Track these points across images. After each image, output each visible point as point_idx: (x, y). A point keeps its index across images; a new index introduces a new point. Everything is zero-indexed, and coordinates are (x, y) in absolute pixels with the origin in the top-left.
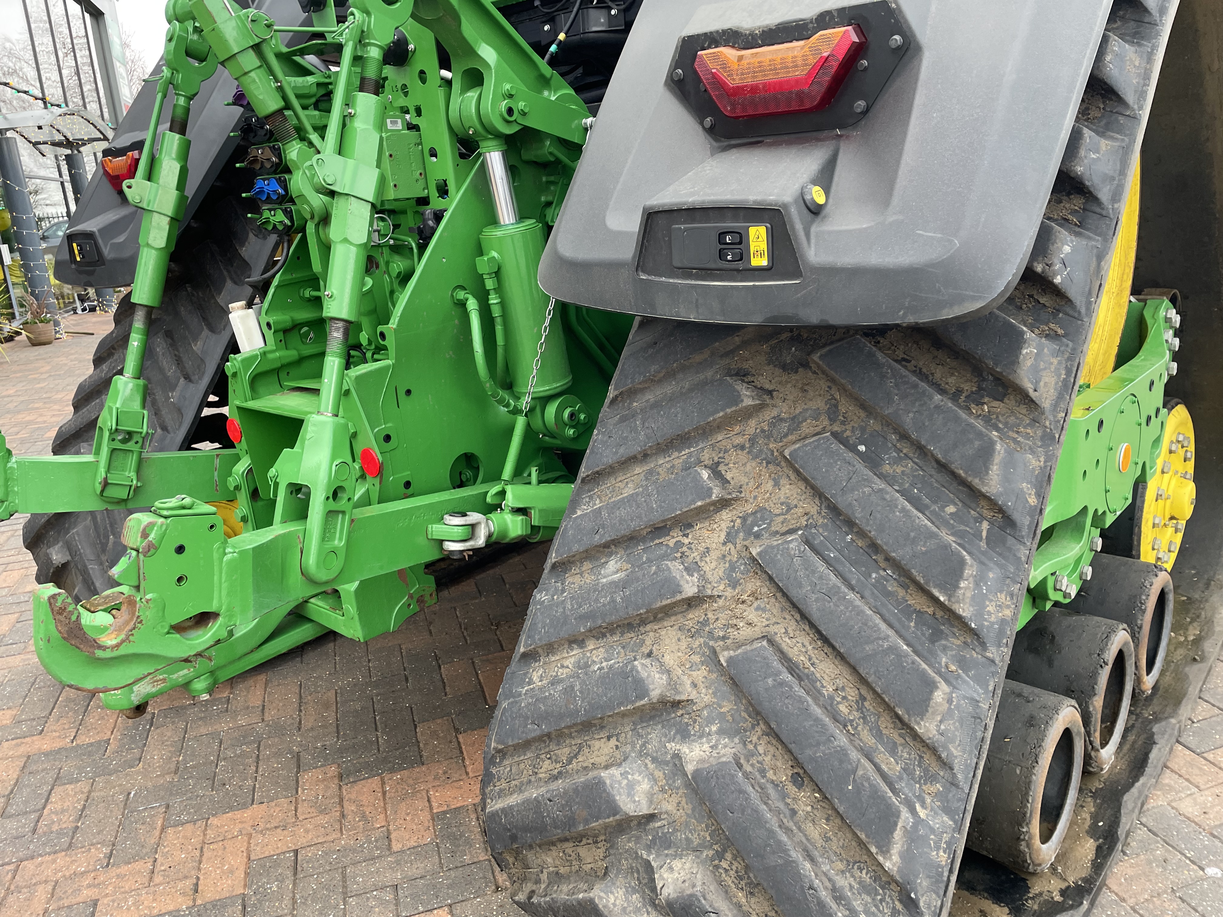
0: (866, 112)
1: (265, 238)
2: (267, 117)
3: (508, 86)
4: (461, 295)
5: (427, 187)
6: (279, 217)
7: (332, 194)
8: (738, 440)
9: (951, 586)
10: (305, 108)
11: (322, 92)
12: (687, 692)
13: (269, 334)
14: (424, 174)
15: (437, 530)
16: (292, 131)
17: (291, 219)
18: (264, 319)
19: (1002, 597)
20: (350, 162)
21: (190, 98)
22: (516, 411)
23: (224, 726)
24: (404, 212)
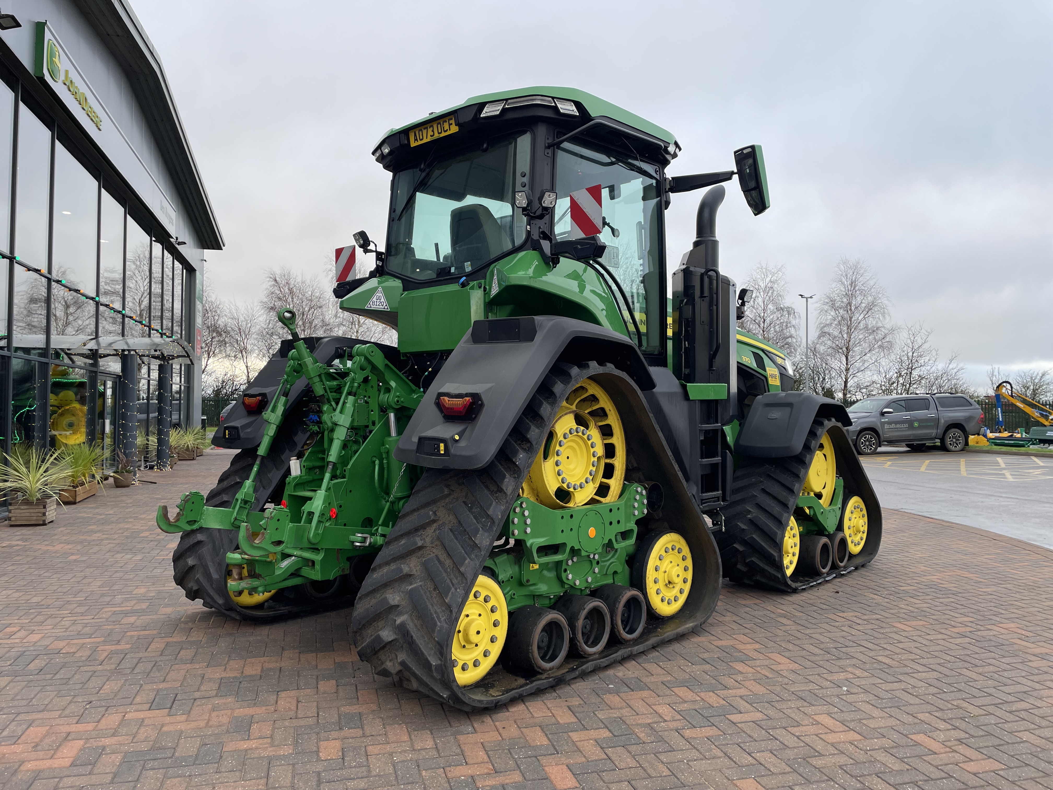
0: (475, 417)
1: (305, 433)
2: (318, 397)
3: (398, 394)
4: (374, 459)
5: (368, 422)
6: (316, 428)
7: (336, 425)
8: (442, 505)
9: (475, 537)
10: (331, 392)
11: (338, 387)
12: (414, 572)
13: (304, 470)
14: (368, 418)
15: (352, 538)
16: (326, 401)
17: (320, 429)
18: (303, 464)
19: (488, 540)
20: (343, 416)
21: (291, 385)
22: (388, 501)
23: (251, 639)
24: (360, 429)
